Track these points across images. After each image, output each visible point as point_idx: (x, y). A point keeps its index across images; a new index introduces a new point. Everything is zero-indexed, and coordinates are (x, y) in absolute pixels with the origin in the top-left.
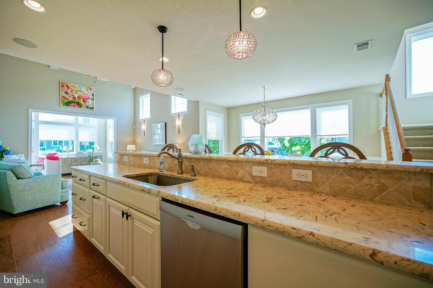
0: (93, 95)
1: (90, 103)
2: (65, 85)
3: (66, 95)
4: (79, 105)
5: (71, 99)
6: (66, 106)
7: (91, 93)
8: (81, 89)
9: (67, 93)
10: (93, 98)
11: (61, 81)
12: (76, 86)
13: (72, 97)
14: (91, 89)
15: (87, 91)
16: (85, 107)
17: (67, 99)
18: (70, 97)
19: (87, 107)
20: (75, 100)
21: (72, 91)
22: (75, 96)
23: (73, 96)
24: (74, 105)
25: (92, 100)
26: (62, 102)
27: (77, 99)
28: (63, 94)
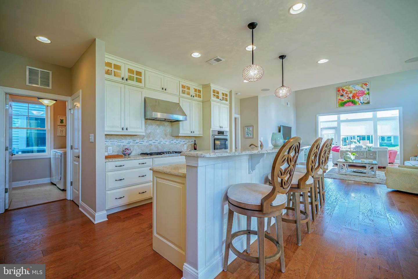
0: (369, 89)
1: (366, 98)
2: (341, 89)
3: (342, 97)
4: (354, 103)
5: (346, 100)
6: (342, 107)
7: (366, 89)
8: (355, 88)
9: (342, 95)
10: (369, 92)
11: (337, 87)
12: (350, 87)
13: (347, 98)
14: (366, 85)
15: (362, 87)
16: (360, 104)
17: (343, 100)
18: (345, 98)
19: (362, 103)
21: (346, 93)
22: (349, 96)
24: (349, 104)
25: (367, 95)
26: (339, 104)
27: (351, 98)
28: (340, 97)
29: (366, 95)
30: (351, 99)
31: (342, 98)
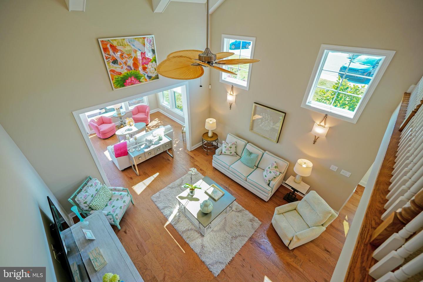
0: (154, 51)
1: (152, 69)
2: (108, 46)
3: (116, 66)
4: (138, 78)
5: (124, 72)
6: (120, 87)
7: (150, 50)
8: (134, 45)
9: (115, 62)
10: (155, 57)
11: (100, 40)
12: (125, 42)
13: (125, 67)
14: (149, 41)
15: (145, 45)
16: (147, 78)
17: (120, 74)
18: (122, 67)
19: (150, 77)
20: (131, 71)
21: (121, 56)
22: (129, 64)
23: (126, 64)
24: (132, 80)
25: (154, 62)
26: (114, 81)
27: (133, 68)
28: (111, 66)
29: (152, 62)
30: (133, 71)
31: (117, 68)
